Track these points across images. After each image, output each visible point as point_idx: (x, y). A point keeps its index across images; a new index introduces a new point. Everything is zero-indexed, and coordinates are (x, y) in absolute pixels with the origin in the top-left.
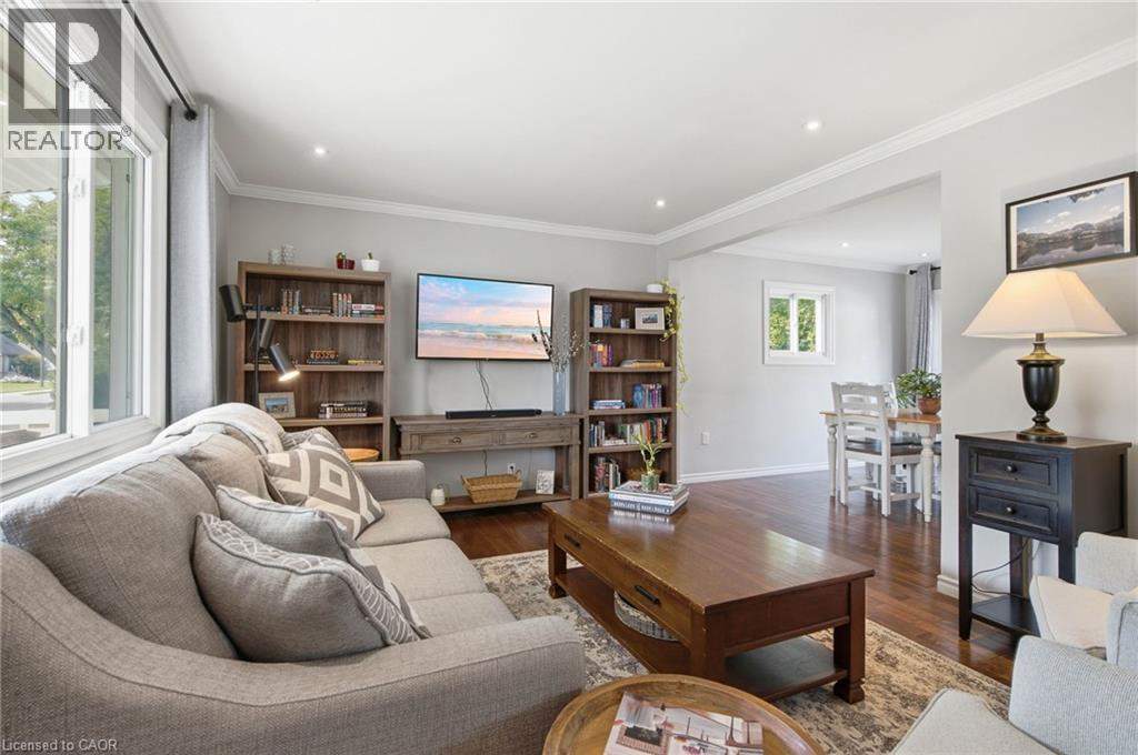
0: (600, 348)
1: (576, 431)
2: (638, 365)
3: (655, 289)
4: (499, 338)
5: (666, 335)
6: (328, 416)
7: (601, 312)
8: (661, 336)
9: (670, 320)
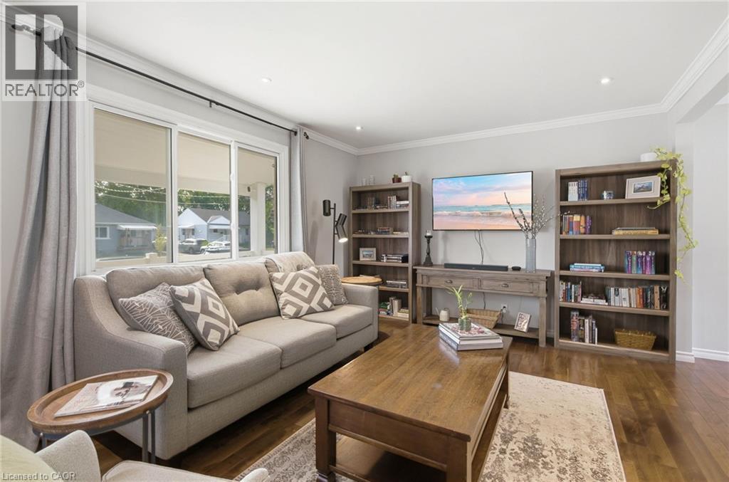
0: (577, 218)
2: (621, 232)
3: (648, 158)
4: (491, 215)
5: (659, 203)
7: (576, 188)
8: (655, 204)
9: (668, 185)
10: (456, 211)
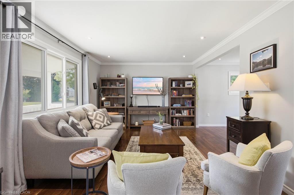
0: (174, 92)
1: (167, 111)
2: (185, 96)
3: (190, 76)
4: (150, 90)
5: (192, 88)
6: (115, 106)
7: (174, 83)
8: (191, 88)
9: (194, 84)
10: (139, 89)
